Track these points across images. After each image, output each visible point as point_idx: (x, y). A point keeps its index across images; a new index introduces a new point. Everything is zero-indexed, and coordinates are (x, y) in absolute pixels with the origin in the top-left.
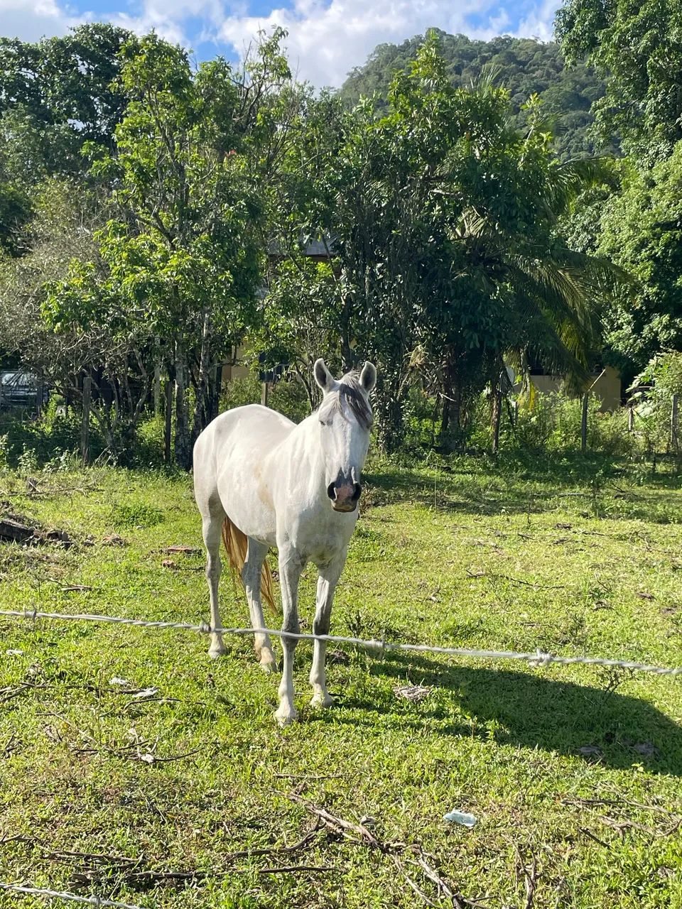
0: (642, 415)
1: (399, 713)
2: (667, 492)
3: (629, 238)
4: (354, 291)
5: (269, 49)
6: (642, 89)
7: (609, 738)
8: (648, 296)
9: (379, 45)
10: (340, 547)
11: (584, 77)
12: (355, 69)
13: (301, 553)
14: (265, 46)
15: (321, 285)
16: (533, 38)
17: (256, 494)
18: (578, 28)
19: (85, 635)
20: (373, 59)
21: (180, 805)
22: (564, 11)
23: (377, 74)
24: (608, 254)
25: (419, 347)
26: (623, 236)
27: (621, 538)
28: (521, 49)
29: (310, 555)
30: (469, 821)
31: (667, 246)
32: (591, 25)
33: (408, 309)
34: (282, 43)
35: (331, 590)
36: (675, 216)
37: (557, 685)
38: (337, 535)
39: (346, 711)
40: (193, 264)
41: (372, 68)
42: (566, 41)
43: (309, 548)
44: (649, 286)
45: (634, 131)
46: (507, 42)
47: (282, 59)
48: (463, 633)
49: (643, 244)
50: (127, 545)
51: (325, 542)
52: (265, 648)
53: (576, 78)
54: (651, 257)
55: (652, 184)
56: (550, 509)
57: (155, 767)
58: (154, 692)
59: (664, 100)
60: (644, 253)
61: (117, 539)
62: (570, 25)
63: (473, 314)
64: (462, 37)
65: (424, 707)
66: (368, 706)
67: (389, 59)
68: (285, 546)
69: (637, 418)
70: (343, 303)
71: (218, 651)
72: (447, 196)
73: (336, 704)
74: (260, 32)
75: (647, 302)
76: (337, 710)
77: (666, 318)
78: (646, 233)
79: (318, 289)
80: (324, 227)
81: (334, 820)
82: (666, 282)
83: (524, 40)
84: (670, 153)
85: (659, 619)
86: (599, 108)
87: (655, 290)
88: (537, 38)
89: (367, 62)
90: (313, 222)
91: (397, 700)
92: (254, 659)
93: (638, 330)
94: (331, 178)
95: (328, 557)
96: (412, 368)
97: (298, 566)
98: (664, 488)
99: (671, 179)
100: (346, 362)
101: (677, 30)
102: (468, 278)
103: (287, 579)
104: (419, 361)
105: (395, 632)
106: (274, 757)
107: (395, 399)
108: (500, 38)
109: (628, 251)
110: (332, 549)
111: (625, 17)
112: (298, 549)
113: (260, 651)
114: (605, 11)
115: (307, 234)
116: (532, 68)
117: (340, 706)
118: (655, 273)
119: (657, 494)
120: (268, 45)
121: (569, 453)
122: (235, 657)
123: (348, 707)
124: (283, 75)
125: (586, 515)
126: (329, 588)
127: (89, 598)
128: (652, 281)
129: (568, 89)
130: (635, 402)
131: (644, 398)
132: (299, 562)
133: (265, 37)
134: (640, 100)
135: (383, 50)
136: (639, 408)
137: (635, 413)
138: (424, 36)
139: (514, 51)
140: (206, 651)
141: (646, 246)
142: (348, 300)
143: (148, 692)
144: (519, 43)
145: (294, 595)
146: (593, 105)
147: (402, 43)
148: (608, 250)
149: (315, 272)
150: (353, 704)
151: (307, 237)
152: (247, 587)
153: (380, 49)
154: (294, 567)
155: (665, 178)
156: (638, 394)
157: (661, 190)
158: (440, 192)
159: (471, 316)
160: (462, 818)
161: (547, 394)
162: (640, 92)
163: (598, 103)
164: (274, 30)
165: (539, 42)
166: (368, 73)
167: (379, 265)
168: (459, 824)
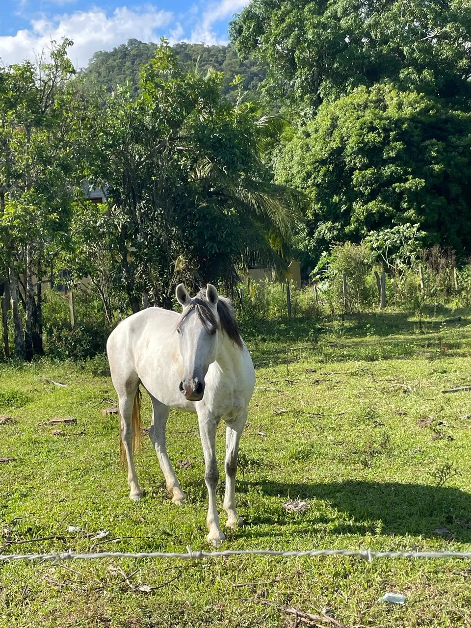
0: (322, 289)
1: (294, 523)
2: (360, 340)
3: (299, 172)
4: (128, 220)
5: (59, 54)
6: (291, 73)
7: (449, 520)
8: (315, 210)
9: (96, 52)
10: (244, 406)
11: (237, 68)
12: (81, 70)
13: (216, 415)
14: (56, 52)
15: (105, 218)
16: (201, 43)
17: (176, 374)
18: (245, 33)
19: (25, 496)
20: (93, 62)
21: (191, 623)
22: (235, 23)
23: (97, 72)
24: (284, 184)
25: (180, 257)
26: (295, 170)
27: (353, 375)
28: (194, 51)
29: (222, 415)
30: (401, 600)
31: (324, 176)
32: (254, 31)
33: (169, 231)
34: (68, 49)
35: (238, 438)
36: (326, 156)
37: (388, 485)
38: (240, 397)
39: (255, 527)
40: (25, 210)
41: (93, 68)
42: (237, 43)
43: (221, 411)
44: (315, 204)
45: (288, 102)
46: (184, 47)
47: (68, 61)
48: (303, 456)
49: (308, 175)
50: (16, 422)
51: (232, 404)
52: (176, 488)
53: (233, 69)
54: (313, 185)
55: (308, 135)
56: (296, 359)
57: (154, 594)
58: (107, 533)
59: (306, 79)
60: (310, 182)
61: (9, 419)
62: (240, 31)
63: (212, 230)
64: (153, 44)
65: (311, 516)
66: (269, 521)
67: (104, 62)
68: (203, 411)
69: (319, 292)
70: (120, 230)
71: (138, 495)
72: (186, 151)
73: (246, 523)
74: (52, 42)
75: (315, 215)
76: (248, 528)
77: (329, 224)
78: (309, 168)
79: (102, 221)
80: (103, 179)
81: (304, 615)
82: (325, 200)
83: (195, 45)
84: (315, 114)
85: (418, 429)
86: (263, 87)
87: (319, 206)
88: (203, 43)
89: (89, 64)
90: (95, 175)
91: (288, 513)
92: (168, 497)
93: (311, 234)
94: (105, 143)
95: (235, 414)
96: (178, 271)
97: (214, 425)
98: (356, 337)
99: (321, 131)
100: (126, 272)
101: (311, 31)
102: (207, 207)
103: (207, 434)
104: (182, 267)
105: (257, 462)
106: (225, 571)
107: (166, 294)
108: (179, 44)
109: (298, 181)
110: (238, 408)
111: (277, 26)
112: (213, 413)
113: (171, 491)
114: (262, 21)
115: (91, 184)
116: (203, 63)
117: (249, 524)
118: (318, 194)
119: (353, 342)
120: (59, 51)
121: (284, 320)
122: (153, 498)
123: (256, 524)
124: (70, 72)
125: (322, 362)
126: (237, 437)
127: (15, 466)
128: (317, 200)
129: (228, 77)
130: (316, 282)
131: (322, 279)
132: (215, 422)
133: (56, 45)
134: (290, 80)
135: (99, 56)
136: (320, 286)
137: (317, 288)
138: (127, 44)
139: (189, 52)
140: (127, 495)
141: (310, 177)
142: (124, 227)
143: (102, 534)
144: (192, 47)
145: (213, 447)
146: (259, 85)
147: (112, 51)
148: (284, 181)
149: (97, 210)
150: (257, 521)
151: (92, 186)
152: (156, 444)
153: (97, 55)
154: (212, 426)
155: (317, 131)
156: (318, 277)
157: (315, 139)
158: (182, 148)
159: (211, 232)
160: (394, 598)
161: (258, 282)
162: (290, 75)
163: (263, 83)
164: (63, 41)
165: (205, 46)
166: (90, 72)
167: (144, 202)
168: (394, 603)
